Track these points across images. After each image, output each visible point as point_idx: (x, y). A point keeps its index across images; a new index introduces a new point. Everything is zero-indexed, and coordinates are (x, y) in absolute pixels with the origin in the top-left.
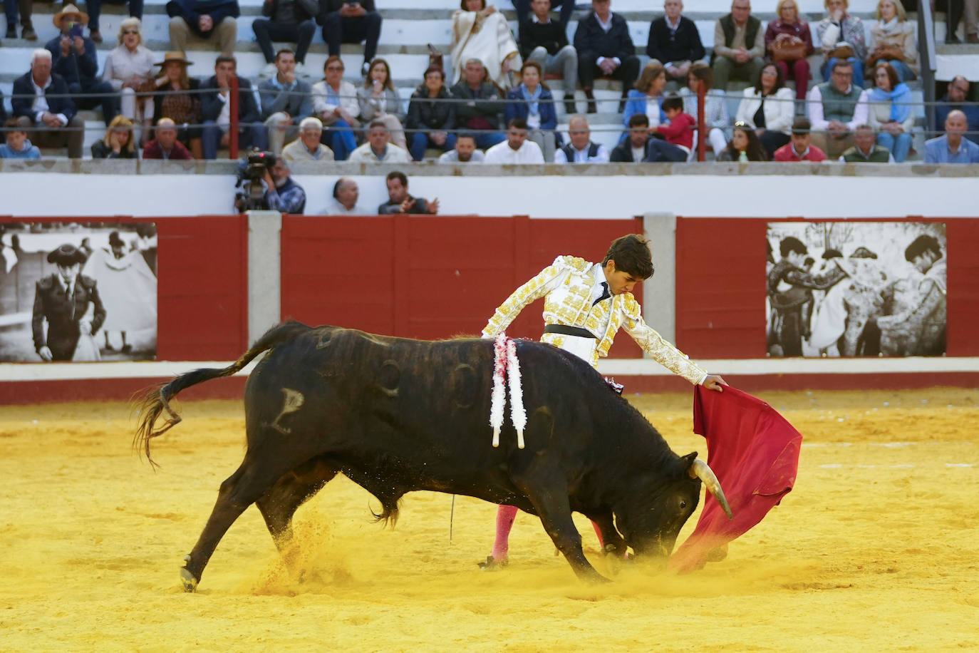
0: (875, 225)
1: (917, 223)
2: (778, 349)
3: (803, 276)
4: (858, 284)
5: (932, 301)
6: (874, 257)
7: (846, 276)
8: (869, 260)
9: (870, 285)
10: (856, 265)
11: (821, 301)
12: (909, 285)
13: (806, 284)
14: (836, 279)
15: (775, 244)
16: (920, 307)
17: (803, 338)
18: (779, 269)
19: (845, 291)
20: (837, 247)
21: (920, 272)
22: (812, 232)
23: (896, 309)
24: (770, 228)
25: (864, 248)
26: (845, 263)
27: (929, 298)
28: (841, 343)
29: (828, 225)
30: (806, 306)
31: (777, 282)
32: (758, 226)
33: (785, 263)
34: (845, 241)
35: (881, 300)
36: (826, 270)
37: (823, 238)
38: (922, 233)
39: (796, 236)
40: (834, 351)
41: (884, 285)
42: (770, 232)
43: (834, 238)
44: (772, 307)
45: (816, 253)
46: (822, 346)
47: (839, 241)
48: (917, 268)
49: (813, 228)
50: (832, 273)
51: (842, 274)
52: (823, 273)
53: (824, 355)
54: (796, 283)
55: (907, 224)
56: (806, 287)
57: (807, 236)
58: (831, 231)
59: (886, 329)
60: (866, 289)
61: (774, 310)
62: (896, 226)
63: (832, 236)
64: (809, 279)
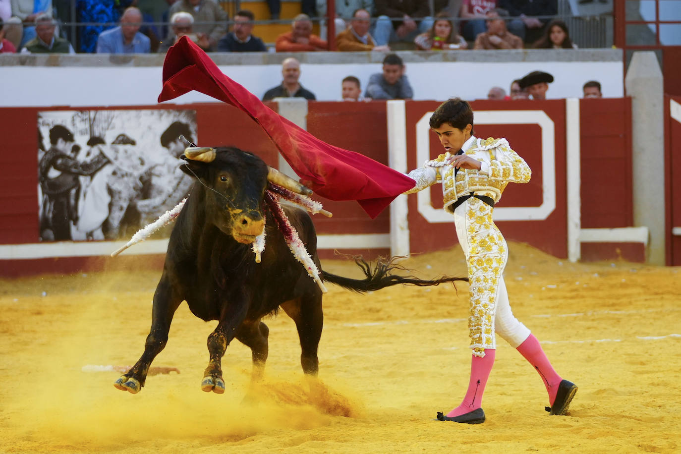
0: (133, 113)
1: (171, 110)
2: (50, 233)
3: (71, 163)
4: (120, 169)
5: (185, 184)
6: (133, 143)
7: (109, 162)
8: (128, 147)
9: (130, 171)
10: (117, 151)
11: (87, 186)
12: (164, 170)
13: (74, 170)
14: (100, 165)
15: (45, 132)
16: (176, 189)
17: (72, 223)
18: (49, 157)
19: (108, 176)
20: (100, 134)
21: (175, 157)
22: (78, 120)
23: (154, 193)
24: (40, 117)
25: (123, 135)
26: (107, 150)
27: (182, 182)
28: (106, 226)
29: (92, 114)
30: (73, 191)
31: (47, 170)
32: (30, 115)
33: (54, 150)
34: (108, 129)
35: (140, 184)
36: (91, 157)
37: (87, 126)
38: (176, 120)
39: (64, 124)
40: (99, 234)
41: (143, 170)
42: (40, 120)
43: (98, 126)
44: (43, 193)
45: (81, 140)
46: (89, 230)
47: (103, 128)
48: (172, 153)
49: (79, 116)
50: (97, 159)
51: (105, 161)
52: (88, 160)
53: (91, 238)
54: (65, 170)
55: (162, 111)
56: (73, 173)
57: (74, 125)
58: (94, 119)
59: (145, 212)
60: (127, 174)
61: (45, 196)
62: (152, 114)
63: (96, 123)
64: (76, 165)
